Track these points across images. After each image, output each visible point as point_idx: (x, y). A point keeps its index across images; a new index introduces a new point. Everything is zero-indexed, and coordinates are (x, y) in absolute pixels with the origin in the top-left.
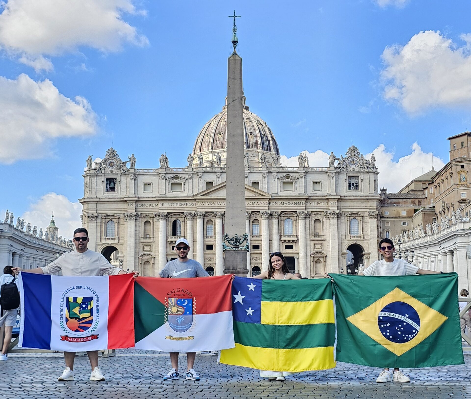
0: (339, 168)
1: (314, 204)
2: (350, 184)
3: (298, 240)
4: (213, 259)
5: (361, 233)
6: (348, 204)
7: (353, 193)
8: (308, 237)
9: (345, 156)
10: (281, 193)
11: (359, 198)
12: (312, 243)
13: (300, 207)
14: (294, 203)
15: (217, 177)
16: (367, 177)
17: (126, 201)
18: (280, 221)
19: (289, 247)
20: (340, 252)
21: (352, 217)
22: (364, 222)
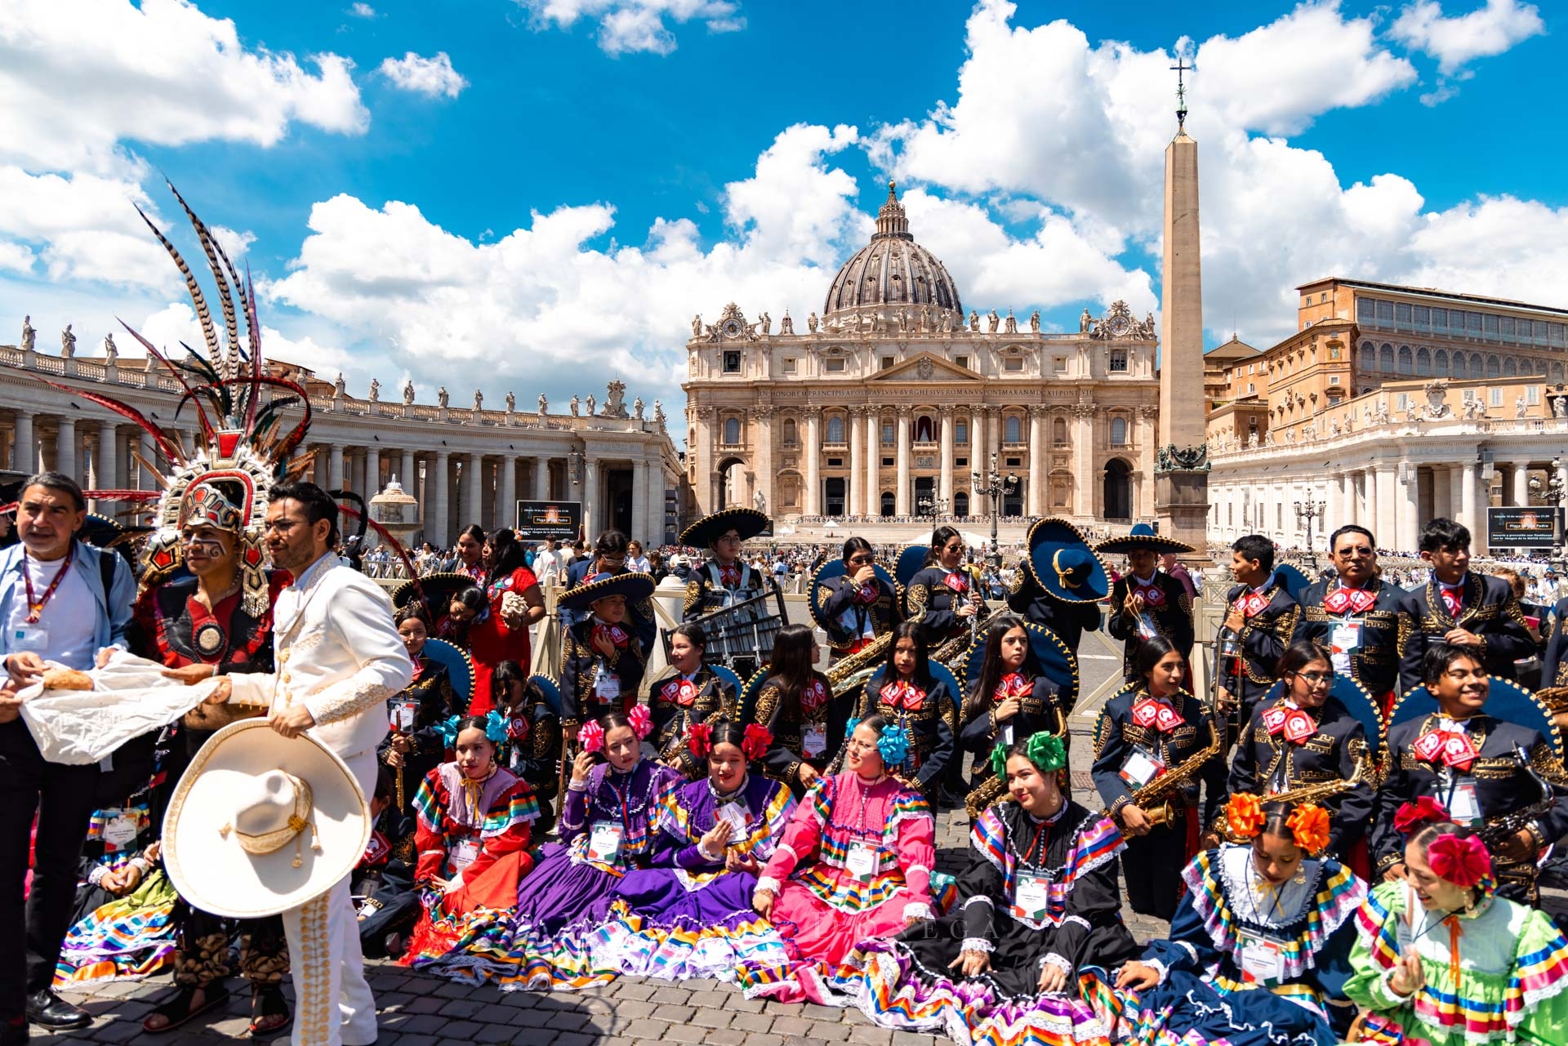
0: (1097, 336)
1: (1055, 394)
2: (1112, 361)
3: (1028, 451)
4: (893, 479)
5: (1129, 441)
6: (1109, 394)
7: (1117, 377)
8: (1044, 446)
9: (1106, 317)
10: (1003, 377)
11: (1126, 384)
12: (1050, 456)
13: (1035, 402)
14: (1023, 393)
15: (901, 350)
16: (1140, 350)
17: (756, 387)
18: (1001, 419)
19: (1014, 462)
20: (1095, 469)
21: (1115, 415)
22: (1134, 423)
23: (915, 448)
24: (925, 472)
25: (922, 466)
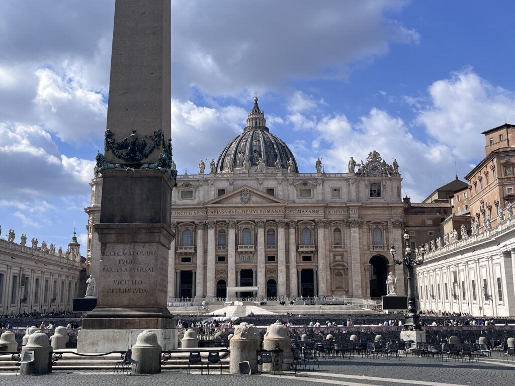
0: (360, 174)
1: (333, 212)
2: (371, 191)
3: (317, 251)
4: (225, 272)
5: (385, 243)
6: (370, 212)
7: (376, 200)
8: (328, 248)
9: (365, 162)
10: (297, 200)
11: (381, 205)
12: (332, 255)
13: (319, 216)
14: (311, 211)
15: (230, 184)
16: (388, 183)
18: (297, 230)
19: (307, 259)
20: (363, 264)
21: (374, 226)
22: (387, 232)
23: (239, 250)
24: (247, 266)
25: (244, 262)
